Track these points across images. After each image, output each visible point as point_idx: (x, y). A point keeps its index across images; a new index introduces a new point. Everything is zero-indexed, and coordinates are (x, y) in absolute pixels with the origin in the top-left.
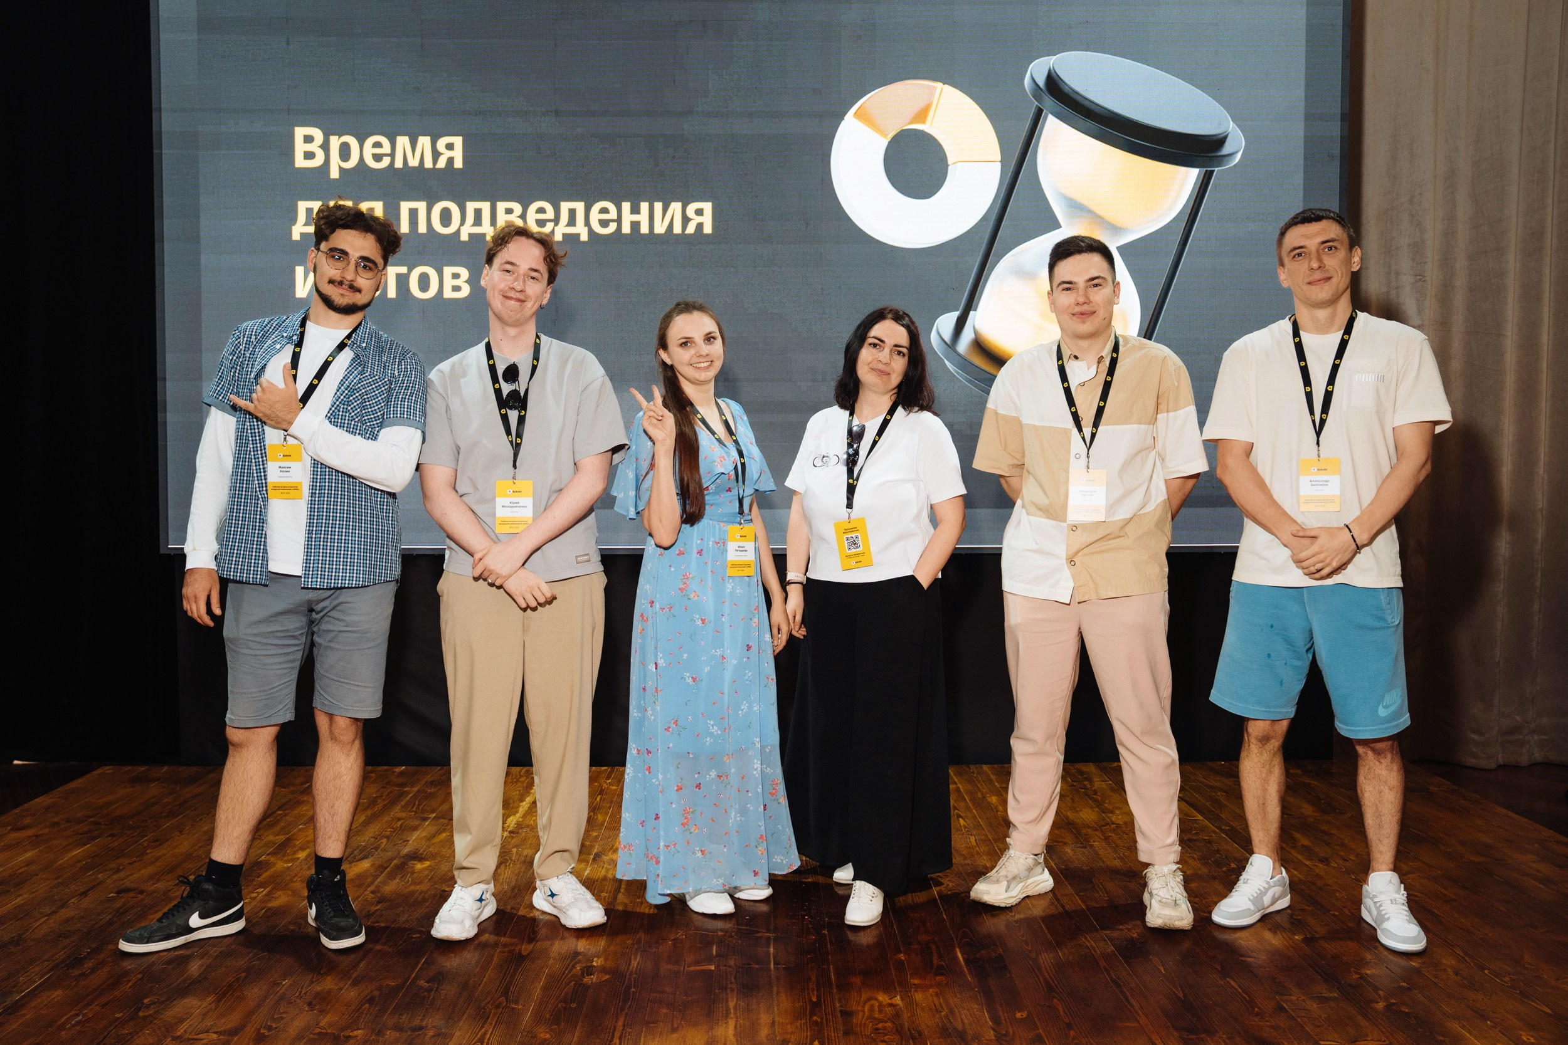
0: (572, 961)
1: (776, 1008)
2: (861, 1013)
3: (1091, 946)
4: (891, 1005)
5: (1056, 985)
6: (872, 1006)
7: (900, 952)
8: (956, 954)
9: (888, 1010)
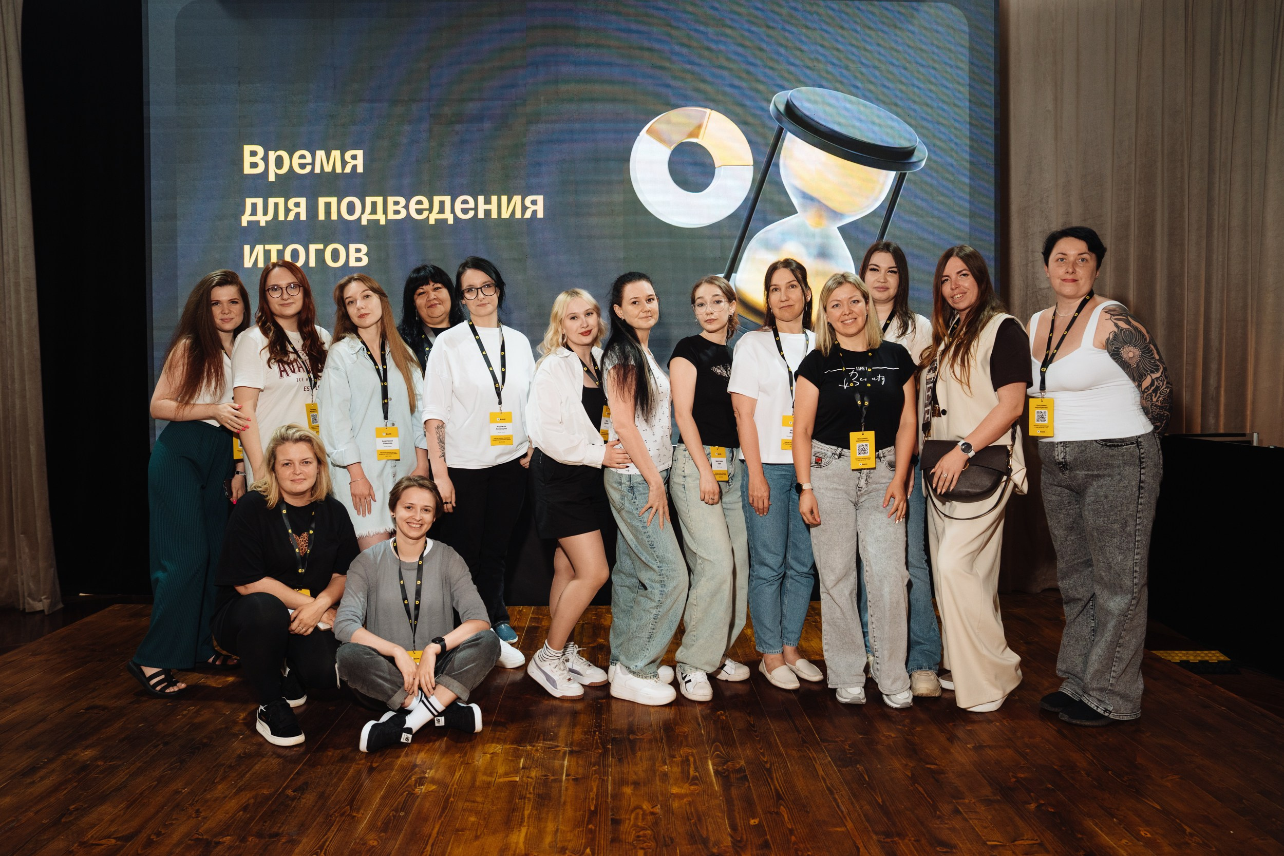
0: (410, 773)
1: (561, 817)
2: (627, 822)
3: (813, 757)
4: (652, 813)
5: (783, 794)
6: (638, 814)
7: (666, 764)
8: (708, 765)
9: (649, 818)
